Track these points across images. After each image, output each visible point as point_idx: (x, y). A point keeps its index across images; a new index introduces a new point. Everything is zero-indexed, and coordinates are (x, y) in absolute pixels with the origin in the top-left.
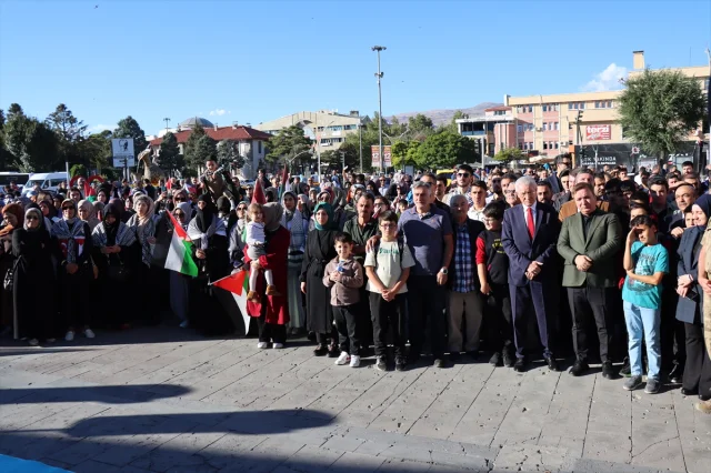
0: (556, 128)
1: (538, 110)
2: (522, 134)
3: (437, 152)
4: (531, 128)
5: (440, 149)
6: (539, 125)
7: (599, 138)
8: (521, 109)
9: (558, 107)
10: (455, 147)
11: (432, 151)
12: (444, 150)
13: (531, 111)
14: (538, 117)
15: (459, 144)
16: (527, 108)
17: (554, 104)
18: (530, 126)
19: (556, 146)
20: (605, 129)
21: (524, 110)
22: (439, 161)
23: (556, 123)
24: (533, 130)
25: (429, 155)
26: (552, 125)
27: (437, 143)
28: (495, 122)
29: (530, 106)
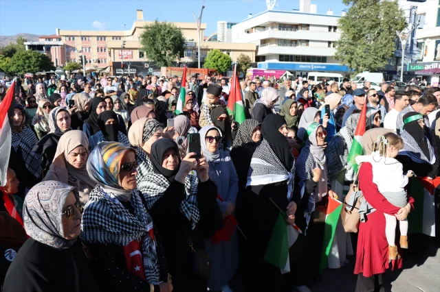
0: (89, 51)
1: (78, 40)
2: (69, 54)
3: (25, 63)
4: (74, 50)
5: (27, 61)
6: (79, 48)
7: (127, 58)
8: (68, 38)
9: (90, 38)
10: (38, 61)
11: (21, 62)
12: (30, 63)
13: (74, 39)
14: (78, 43)
15: (40, 59)
16: (71, 38)
17: (88, 36)
18: (74, 49)
19: (90, 62)
20: (129, 53)
21: (70, 39)
22: (27, 70)
23: (89, 48)
24: (76, 52)
25: (18, 66)
26: (87, 49)
27: (24, 57)
28: (51, 46)
29: (73, 36)
